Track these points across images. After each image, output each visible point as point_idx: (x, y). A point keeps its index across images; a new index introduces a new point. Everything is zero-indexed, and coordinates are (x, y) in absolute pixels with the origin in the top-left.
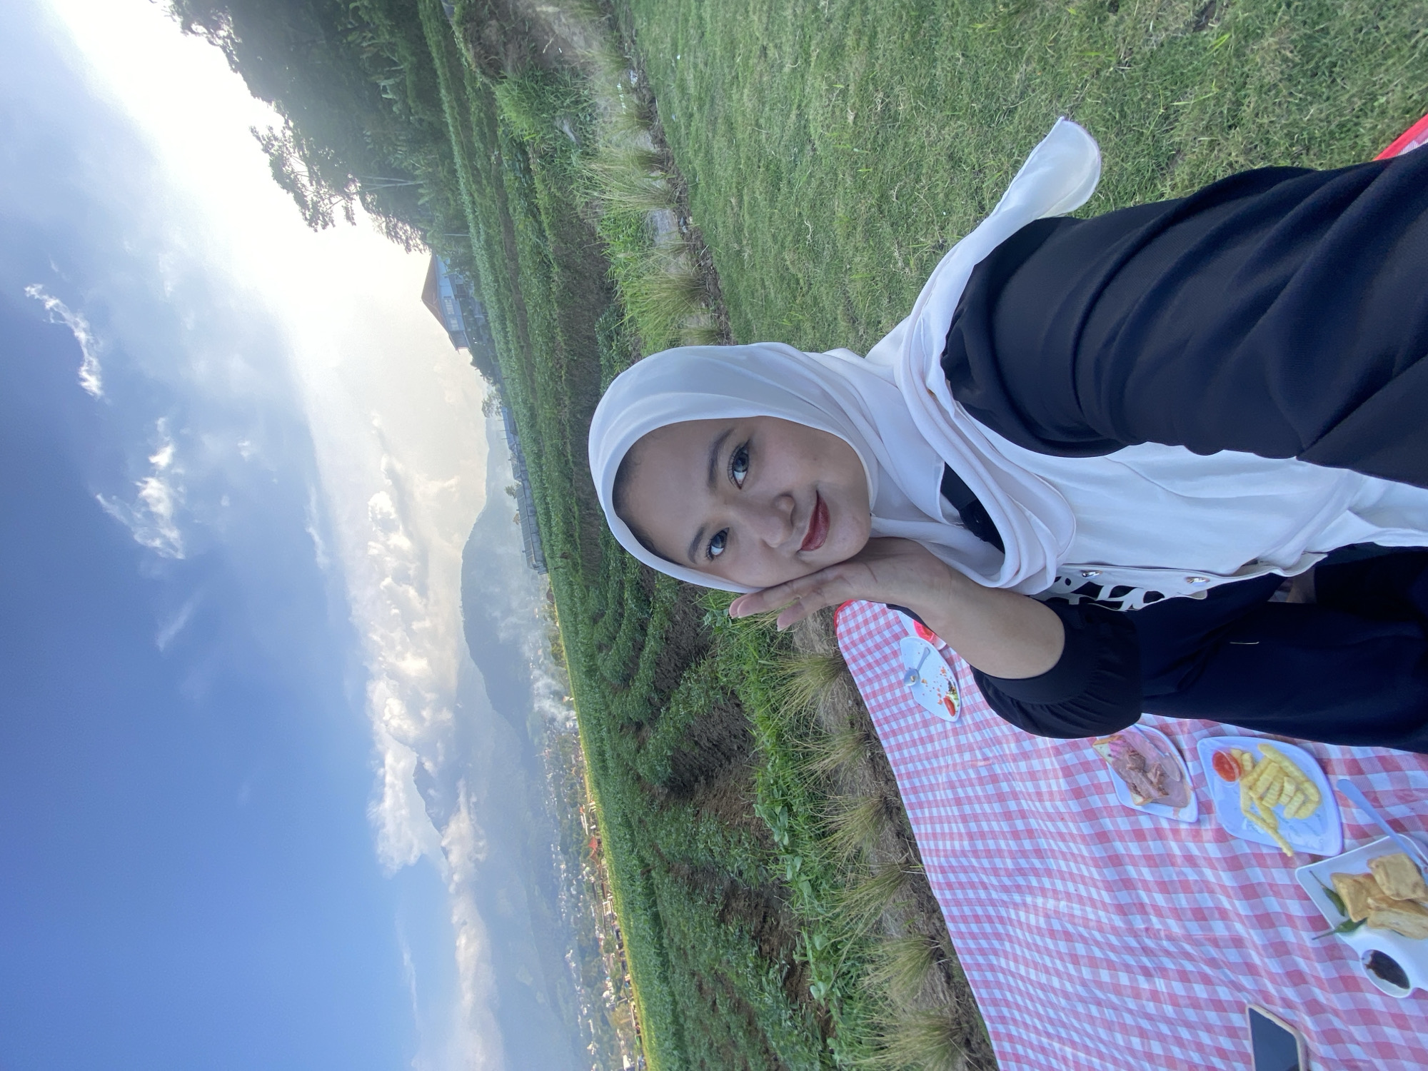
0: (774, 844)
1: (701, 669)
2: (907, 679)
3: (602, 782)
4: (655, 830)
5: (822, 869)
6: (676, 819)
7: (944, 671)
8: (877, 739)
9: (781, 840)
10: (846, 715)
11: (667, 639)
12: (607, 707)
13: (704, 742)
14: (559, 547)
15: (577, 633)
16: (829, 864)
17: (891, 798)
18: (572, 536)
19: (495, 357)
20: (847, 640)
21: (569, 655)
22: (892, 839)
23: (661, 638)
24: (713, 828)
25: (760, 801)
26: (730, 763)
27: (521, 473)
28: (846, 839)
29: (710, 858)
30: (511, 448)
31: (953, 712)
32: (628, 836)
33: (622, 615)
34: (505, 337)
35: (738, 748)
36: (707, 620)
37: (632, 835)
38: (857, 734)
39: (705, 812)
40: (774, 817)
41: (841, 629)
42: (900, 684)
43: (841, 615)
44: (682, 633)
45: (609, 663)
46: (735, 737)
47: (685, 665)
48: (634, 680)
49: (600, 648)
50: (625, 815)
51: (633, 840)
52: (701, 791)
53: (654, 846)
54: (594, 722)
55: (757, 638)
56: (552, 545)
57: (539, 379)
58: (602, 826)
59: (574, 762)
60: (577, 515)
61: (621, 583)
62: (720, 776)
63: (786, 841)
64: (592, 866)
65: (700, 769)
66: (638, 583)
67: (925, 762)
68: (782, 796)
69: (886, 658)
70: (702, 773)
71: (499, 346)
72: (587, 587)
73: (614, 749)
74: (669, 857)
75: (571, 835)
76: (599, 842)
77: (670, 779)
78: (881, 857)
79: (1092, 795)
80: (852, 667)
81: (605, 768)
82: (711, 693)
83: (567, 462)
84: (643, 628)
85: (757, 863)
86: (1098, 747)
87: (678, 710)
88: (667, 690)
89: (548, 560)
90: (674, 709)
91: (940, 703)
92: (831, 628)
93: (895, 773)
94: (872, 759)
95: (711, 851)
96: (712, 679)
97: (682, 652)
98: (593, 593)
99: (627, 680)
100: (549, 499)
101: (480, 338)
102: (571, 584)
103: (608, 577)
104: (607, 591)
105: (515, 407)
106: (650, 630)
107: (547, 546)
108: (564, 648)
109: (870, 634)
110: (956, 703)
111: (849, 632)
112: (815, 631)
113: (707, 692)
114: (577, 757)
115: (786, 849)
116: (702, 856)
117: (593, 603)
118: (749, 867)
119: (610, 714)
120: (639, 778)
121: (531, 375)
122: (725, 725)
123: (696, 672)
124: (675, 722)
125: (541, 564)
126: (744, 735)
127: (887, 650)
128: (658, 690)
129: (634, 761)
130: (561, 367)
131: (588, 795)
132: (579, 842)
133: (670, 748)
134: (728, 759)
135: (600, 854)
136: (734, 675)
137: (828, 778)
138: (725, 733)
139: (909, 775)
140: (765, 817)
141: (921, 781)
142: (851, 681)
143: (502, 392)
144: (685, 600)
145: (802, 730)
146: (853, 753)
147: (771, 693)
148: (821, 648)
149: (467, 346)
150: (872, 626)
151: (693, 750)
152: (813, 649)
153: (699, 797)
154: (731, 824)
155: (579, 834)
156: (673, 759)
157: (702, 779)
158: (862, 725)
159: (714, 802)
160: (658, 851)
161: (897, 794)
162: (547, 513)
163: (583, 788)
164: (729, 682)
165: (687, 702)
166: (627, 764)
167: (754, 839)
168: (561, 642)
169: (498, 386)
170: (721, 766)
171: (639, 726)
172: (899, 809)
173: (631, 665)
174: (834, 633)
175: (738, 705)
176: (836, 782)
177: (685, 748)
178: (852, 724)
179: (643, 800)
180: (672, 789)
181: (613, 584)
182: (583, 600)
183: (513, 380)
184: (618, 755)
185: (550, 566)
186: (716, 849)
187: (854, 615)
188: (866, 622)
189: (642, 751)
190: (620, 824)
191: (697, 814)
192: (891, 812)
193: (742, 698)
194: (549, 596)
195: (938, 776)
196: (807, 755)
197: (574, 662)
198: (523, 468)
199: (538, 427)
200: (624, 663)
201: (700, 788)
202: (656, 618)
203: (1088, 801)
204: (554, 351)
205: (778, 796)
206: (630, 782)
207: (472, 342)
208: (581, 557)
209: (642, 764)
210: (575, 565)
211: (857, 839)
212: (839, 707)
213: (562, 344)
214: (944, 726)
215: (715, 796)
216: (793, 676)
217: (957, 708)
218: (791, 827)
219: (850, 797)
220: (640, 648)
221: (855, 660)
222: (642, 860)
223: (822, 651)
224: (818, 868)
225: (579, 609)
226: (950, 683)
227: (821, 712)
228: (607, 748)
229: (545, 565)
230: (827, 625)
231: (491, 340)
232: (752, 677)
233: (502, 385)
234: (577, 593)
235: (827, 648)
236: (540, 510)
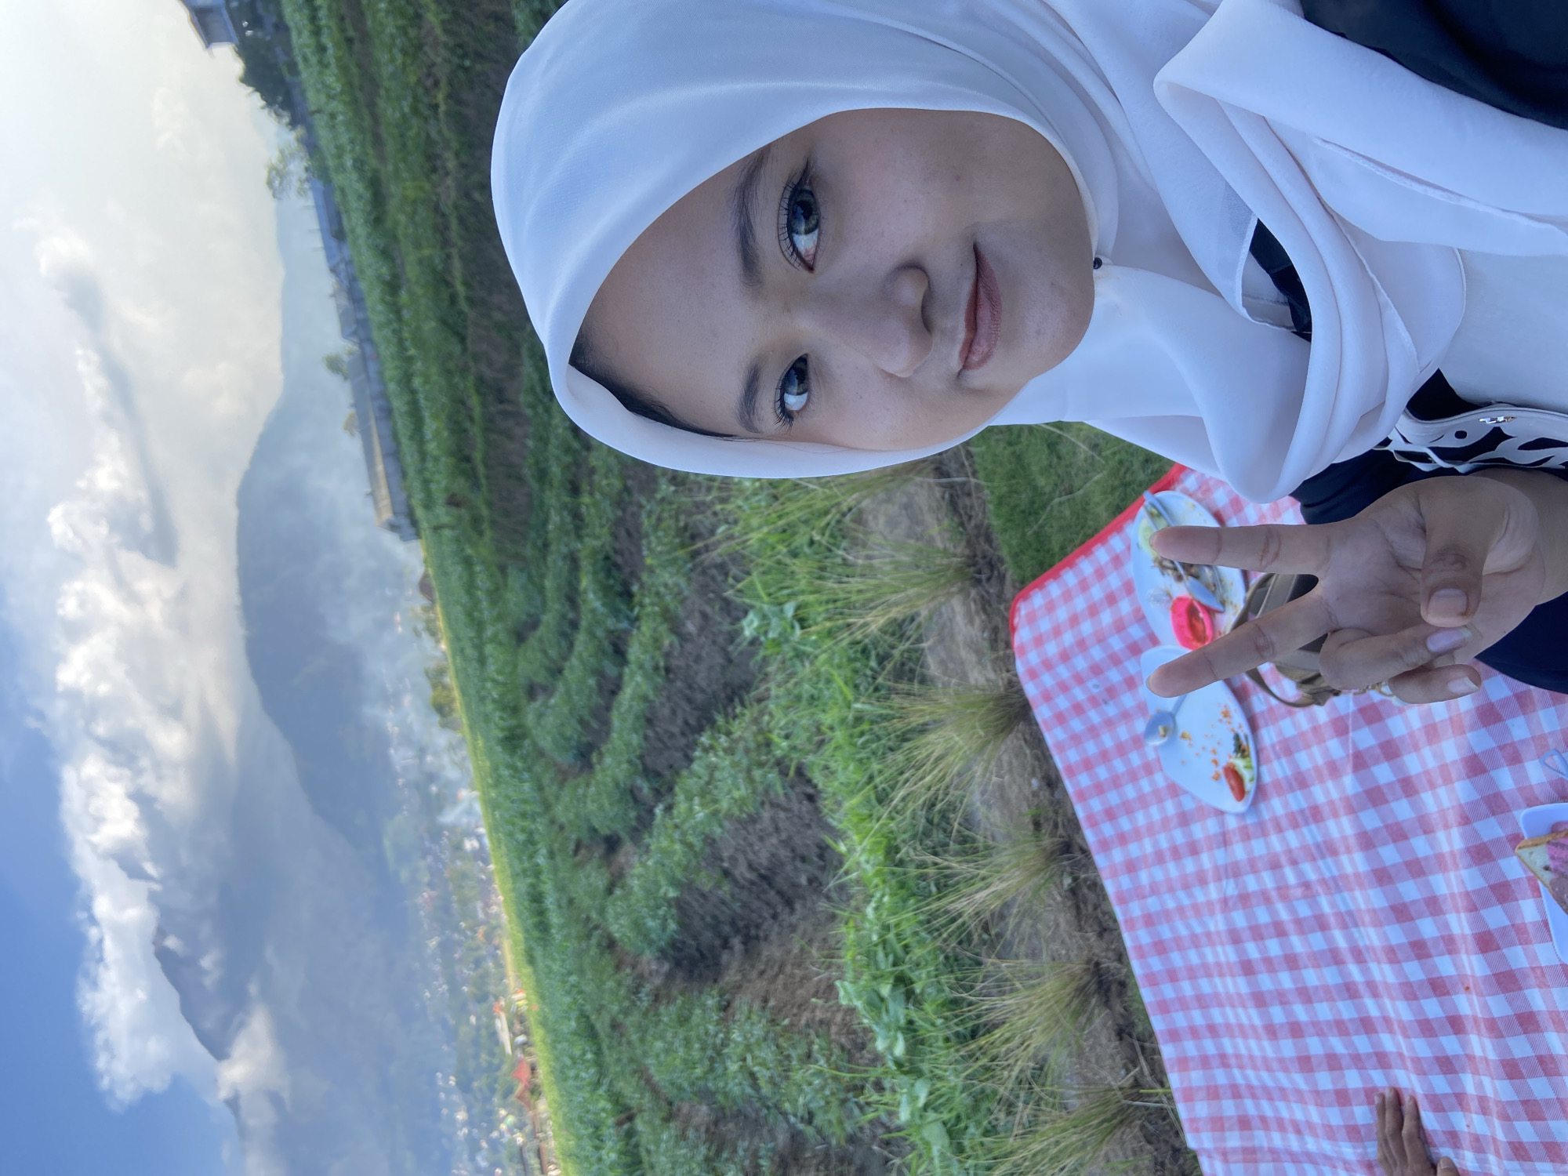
0: (877, 1059)
1: (738, 728)
2: (1151, 730)
3: (538, 953)
4: (642, 1040)
5: (969, 1101)
6: (683, 1020)
7: (1226, 714)
8: (1085, 852)
9: (890, 1048)
10: (1025, 809)
11: (668, 670)
12: (547, 807)
13: (742, 871)
14: (441, 484)
15: (482, 661)
16: (983, 1091)
17: (1110, 964)
18: (467, 459)
19: (293, 67)
20: (1033, 657)
21: (468, 706)
22: (1107, 1043)
23: (656, 668)
24: (758, 1031)
25: (850, 975)
26: (792, 910)
27: (356, 325)
28: (1017, 1041)
29: (749, 1090)
30: (333, 270)
31: (1240, 792)
32: (589, 1056)
33: (574, 625)
34: (313, 19)
35: (810, 881)
36: (750, 626)
37: (598, 1053)
38: (1047, 842)
39: (741, 1003)
40: (877, 1003)
41: (1022, 636)
42: (1137, 742)
43: (1023, 609)
44: (698, 659)
45: (550, 721)
46: (803, 859)
47: (704, 720)
48: (601, 755)
49: (532, 691)
50: (583, 1016)
51: (599, 1063)
52: (735, 965)
53: (642, 1073)
54: (521, 837)
55: (851, 660)
56: (426, 482)
57: (390, 112)
58: (538, 1035)
59: (481, 915)
60: (477, 411)
61: (573, 560)
62: (773, 937)
63: (900, 1049)
64: (520, 1112)
65: (733, 923)
66: (607, 558)
67: (1181, 894)
68: (895, 964)
69: (1111, 692)
70: (737, 931)
71: (301, 40)
72: (503, 569)
73: (561, 888)
74: (668, 1091)
75: (476, 1056)
76: (533, 1069)
77: (673, 944)
78: (1085, 1078)
79: (1511, 944)
80: (1042, 713)
81: (543, 927)
82: (757, 774)
83: (453, 299)
84: (619, 652)
85: (842, 1095)
86: (1525, 853)
87: (691, 810)
88: (667, 773)
89: (420, 513)
90: (682, 807)
91: (1217, 778)
92: (1002, 635)
93: (1120, 917)
94: (1073, 891)
95: (753, 1076)
96: (759, 746)
97: (699, 697)
98: (516, 580)
99: (585, 755)
100: (417, 382)
101: (256, 22)
102: (468, 562)
103: (546, 545)
104: (542, 576)
105: (338, 179)
106: (634, 652)
107: (417, 485)
108: (456, 694)
109: (1082, 645)
110: (1247, 775)
111: (1039, 641)
112: (971, 645)
113: (749, 771)
114: (487, 905)
115: (899, 1064)
116: (736, 1086)
117: (515, 598)
118: (828, 1103)
119: (552, 822)
120: (611, 944)
121: (372, 106)
122: (784, 836)
123: (728, 734)
124: (684, 834)
125: (404, 522)
126: (821, 857)
127: (1114, 676)
128: (649, 773)
129: (602, 911)
130: (436, 84)
131: (511, 981)
132: (492, 1069)
133: (674, 882)
134: (789, 903)
135: (535, 1091)
136: (804, 736)
137: (986, 928)
138: (783, 853)
139: (1149, 920)
140: (859, 1004)
141: (1173, 929)
142: (1037, 741)
143: (311, 146)
144: (703, 590)
145: (938, 836)
146: (1035, 880)
147: (875, 766)
148: (981, 676)
149: (229, 40)
150: (1086, 628)
151: (718, 886)
152: (964, 677)
153: (731, 977)
154: (792, 1025)
155: (492, 1054)
156: (679, 904)
157: (736, 943)
158: (1056, 826)
159: (760, 985)
160: (648, 1081)
161: (1121, 956)
162: (415, 414)
163: (500, 965)
164: (794, 748)
165: (706, 793)
166: (588, 919)
167: (837, 1051)
168: (450, 679)
169: (300, 131)
170: (775, 917)
171: (612, 844)
172: (1123, 985)
173: (595, 725)
174: (1008, 645)
175: (811, 798)
176: (999, 936)
177: (705, 881)
178: (1037, 825)
179: (619, 984)
180: (678, 964)
181: (555, 562)
182: (495, 595)
183: (333, 116)
184: (571, 901)
185: (424, 525)
186: (763, 1074)
187: (1050, 607)
188: (1074, 621)
189: (618, 892)
190: (575, 1033)
191: (725, 1007)
192: (1108, 990)
193: (818, 778)
194: (425, 587)
195: (1207, 919)
196: (945, 884)
197: (478, 722)
198: (360, 316)
199: (389, 224)
200: (582, 721)
201: (733, 963)
202: (646, 628)
203: (1503, 956)
204: (419, 47)
205: (885, 964)
206: (593, 951)
207: (240, 31)
208: (490, 505)
209: (618, 916)
210: (476, 521)
211: (1038, 1040)
212: (1013, 793)
213: (438, 31)
214: (1222, 824)
215: (762, 973)
216: (923, 730)
217: (1249, 786)
218: (911, 1022)
219: (1026, 963)
220: (611, 689)
221: (1047, 697)
222: (616, 1098)
223: (982, 681)
224: (962, 1100)
225: (486, 612)
226: (1237, 738)
227: (975, 798)
228: (548, 887)
229: (414, 523)
230: (995, 631)
231: (281, 27)
232: (839, 735)
233: (310, 129)
234: (483, 581)
235: (992, 675)
236: (399, 404)
